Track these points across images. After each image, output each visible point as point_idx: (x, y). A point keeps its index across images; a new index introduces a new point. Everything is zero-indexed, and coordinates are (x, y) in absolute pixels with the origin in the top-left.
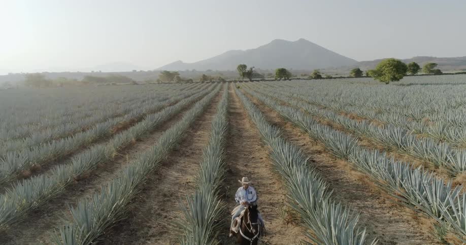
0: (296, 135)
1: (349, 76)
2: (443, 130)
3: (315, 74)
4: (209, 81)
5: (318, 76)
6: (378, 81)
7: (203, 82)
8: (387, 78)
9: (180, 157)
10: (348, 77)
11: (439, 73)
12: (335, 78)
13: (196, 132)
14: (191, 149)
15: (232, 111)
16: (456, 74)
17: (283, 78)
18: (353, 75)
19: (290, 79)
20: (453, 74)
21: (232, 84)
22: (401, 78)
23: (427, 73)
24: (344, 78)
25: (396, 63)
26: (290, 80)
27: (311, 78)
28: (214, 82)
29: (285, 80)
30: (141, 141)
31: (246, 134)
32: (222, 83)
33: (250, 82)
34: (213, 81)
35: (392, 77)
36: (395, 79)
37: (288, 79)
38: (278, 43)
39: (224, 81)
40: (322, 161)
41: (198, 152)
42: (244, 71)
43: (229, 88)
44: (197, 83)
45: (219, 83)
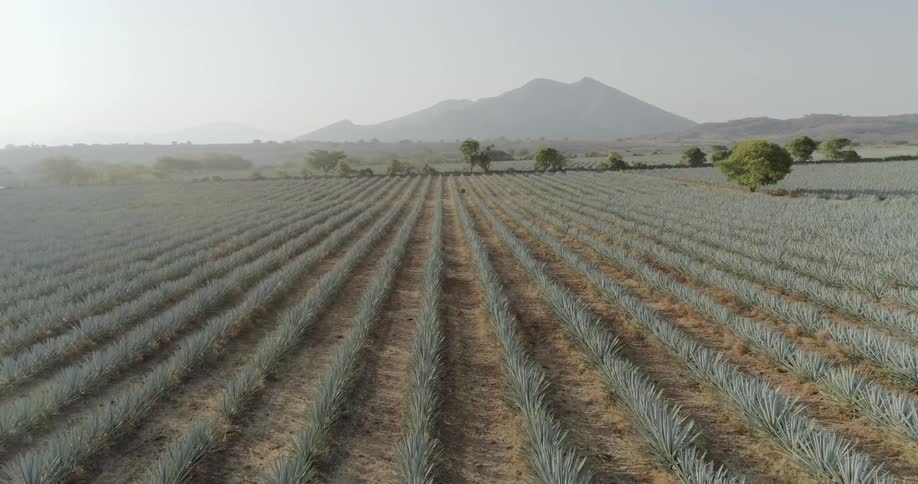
0: (575, 367)
1: (678, 162)
2: (855, 386)
3: (613, 160)
4: (404, 173)
5: (619, 165)
6: (735, 182)
7: (393, 175)
8: (752, 180)
9: (353, 435)
10: (676, 167)
11: (854, 158)
12: (651, 168)
13: (382, 349)
14: (373, 410)
15: (451, 274)
16: (888, 160)
17: (551, 167)
18: (687, 161)
19: (563, 168)
20: (880, 160)
21: (450, 180)
22: (780, 178)
23: (830, 158)
24: (670, 167)
25: (769, 150)
26: (564, 171)
27: (604, 168)
28: (413, 176)
29: (554, 171)
30: (276, 380)
31: (478, 358)
32: (429, 177)
33: (484, 175)
34: (412, 171)
35: (762, 177)
36: (767, 180)
37: (560, 169)
38: (541, 87)
39: (435, 173)
40: (625, 460)
41: (386, 418)
42: (474, 154)
43: (445, 193)
44: (382, 176)
45: (424, 176)
